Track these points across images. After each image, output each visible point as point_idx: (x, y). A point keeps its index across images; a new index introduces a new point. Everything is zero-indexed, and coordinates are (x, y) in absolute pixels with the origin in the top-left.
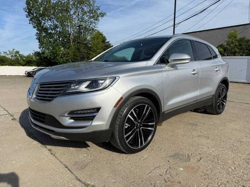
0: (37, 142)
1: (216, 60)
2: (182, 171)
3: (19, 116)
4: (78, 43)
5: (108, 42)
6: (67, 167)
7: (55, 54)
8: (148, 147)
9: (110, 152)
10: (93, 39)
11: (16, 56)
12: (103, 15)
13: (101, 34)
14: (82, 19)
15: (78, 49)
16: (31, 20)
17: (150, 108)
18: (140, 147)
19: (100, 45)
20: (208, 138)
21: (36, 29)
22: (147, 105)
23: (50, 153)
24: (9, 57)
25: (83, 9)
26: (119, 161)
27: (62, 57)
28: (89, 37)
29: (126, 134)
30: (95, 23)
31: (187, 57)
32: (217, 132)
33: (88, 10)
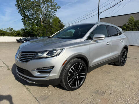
0: (21, 83)
1: (121, 36)
2: (100, 101)
3: (11, 67)
4: (45, 23)
5: (62, 23)
6: (36, 99)
7: (32, 30)
8: (81, 87)
9: (60, 89)
10: (54, 21)
11: (11, 31)
12: (59, 8)
13: (58, 19)
14: (48, 10)
15: (45, 27)
16: (19, 11)
17: (82, 65)
18: (77, 87)
19: (57, 25)
20: (116, 81)
21: (22, 16)
22: (81, 64)
23: (27, 90)
24: (8, 31)
25: (48, 4)
26: (65, 95)
27: (36, 32)
28: (51, 20)
29: (69, 80)
30: (54, 12)
31: (103, 36)
32: (120, 77)
33: (51, 5)
